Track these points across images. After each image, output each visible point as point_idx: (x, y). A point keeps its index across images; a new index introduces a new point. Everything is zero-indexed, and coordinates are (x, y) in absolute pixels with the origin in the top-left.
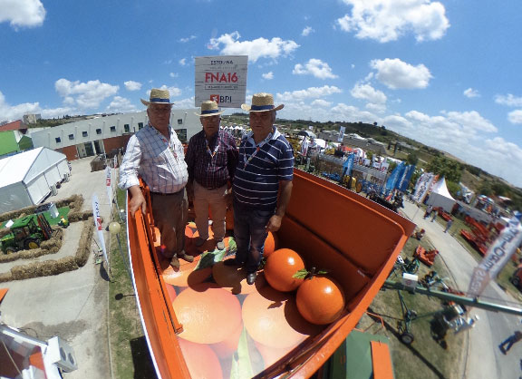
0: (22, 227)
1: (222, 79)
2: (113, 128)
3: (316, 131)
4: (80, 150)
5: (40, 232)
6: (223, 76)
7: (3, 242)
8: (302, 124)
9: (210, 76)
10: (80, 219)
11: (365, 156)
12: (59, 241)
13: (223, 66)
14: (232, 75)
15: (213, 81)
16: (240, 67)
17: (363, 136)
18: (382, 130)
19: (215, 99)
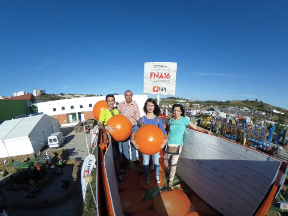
1: (161, 77)
2: (91, 106)
3: (220, 108)
4: (69, 118)
6: (162, 75)
8: (209, 103)
9: (154, 75)
11: (252, 122)
13: (161, 69)
14: (167, 75)
15: (155, 78)
16: (172, 70)
17: (250, 108)
18: (261, 104)
19: (156, 89)
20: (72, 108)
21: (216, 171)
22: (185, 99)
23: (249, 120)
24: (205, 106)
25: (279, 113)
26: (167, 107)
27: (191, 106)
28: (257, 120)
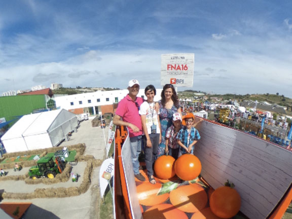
0: (45, 163)
1: (178, 69)
2: (108, 100)
3: (239, 101)
4: (86, 111)
5: (56, 167)
6: (179, 66)
7: (31, 171)
8: (228, 96)
9: (170, 66)
10: (83, 159)
11: (272, 117)
12: (68, 175)
13: (178, 60)
14: (184, 66)
15: (172, 69)
16: (189, 61)
17: (270, 102)
18: (282, 98)
19: (173, 81)
20: (89, 101)
21: (235, 165)
22: (202, 92)
23: (269, 115)
24: (223, 100)
26: (184, 100)
27: (209, 100)
28: (278, 116)
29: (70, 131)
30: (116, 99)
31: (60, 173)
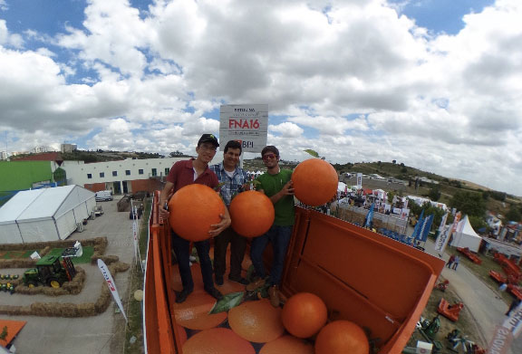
0: (48, 266)
1: (244, 126)
2: (141, 172)
4: (109, 187)
5: (64, 271)
6: (246, 122)
7: (27, 275)
9: (234, 122)
11: (387, 198)
13: (245, 113)
14: (254, 122)
15: (236, 127)
16: (261, 114)
17: (383, 175)
18: (401, 168)
20: (115, 174)
23: (382, 194)
25: (429, 181)
26: (253, 173)
28: (395, 196)
29: (86, 217)
30: (154, 171)
31: (68, 280)
